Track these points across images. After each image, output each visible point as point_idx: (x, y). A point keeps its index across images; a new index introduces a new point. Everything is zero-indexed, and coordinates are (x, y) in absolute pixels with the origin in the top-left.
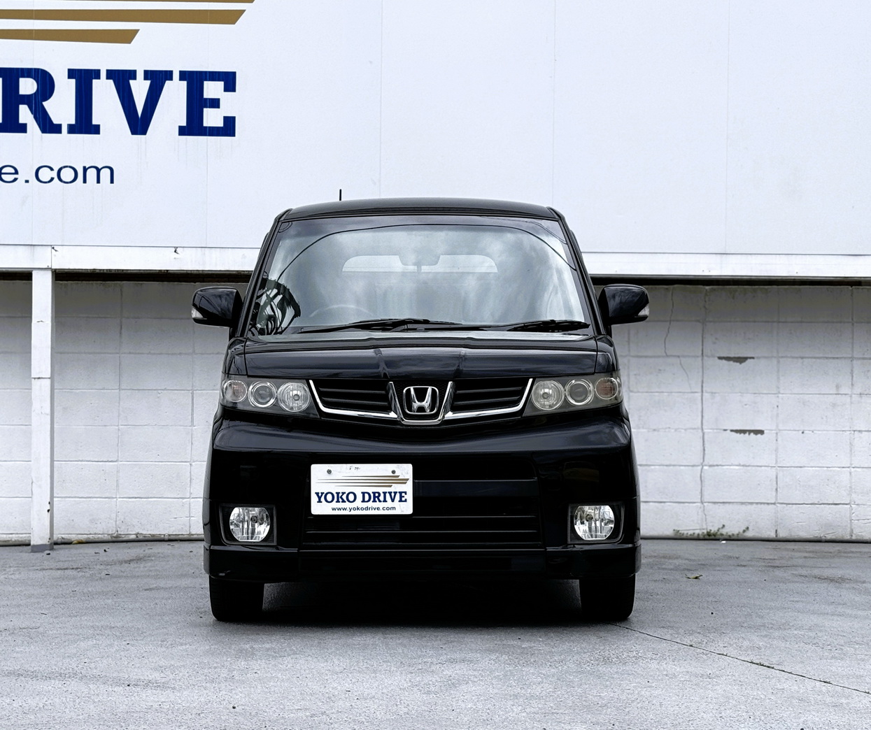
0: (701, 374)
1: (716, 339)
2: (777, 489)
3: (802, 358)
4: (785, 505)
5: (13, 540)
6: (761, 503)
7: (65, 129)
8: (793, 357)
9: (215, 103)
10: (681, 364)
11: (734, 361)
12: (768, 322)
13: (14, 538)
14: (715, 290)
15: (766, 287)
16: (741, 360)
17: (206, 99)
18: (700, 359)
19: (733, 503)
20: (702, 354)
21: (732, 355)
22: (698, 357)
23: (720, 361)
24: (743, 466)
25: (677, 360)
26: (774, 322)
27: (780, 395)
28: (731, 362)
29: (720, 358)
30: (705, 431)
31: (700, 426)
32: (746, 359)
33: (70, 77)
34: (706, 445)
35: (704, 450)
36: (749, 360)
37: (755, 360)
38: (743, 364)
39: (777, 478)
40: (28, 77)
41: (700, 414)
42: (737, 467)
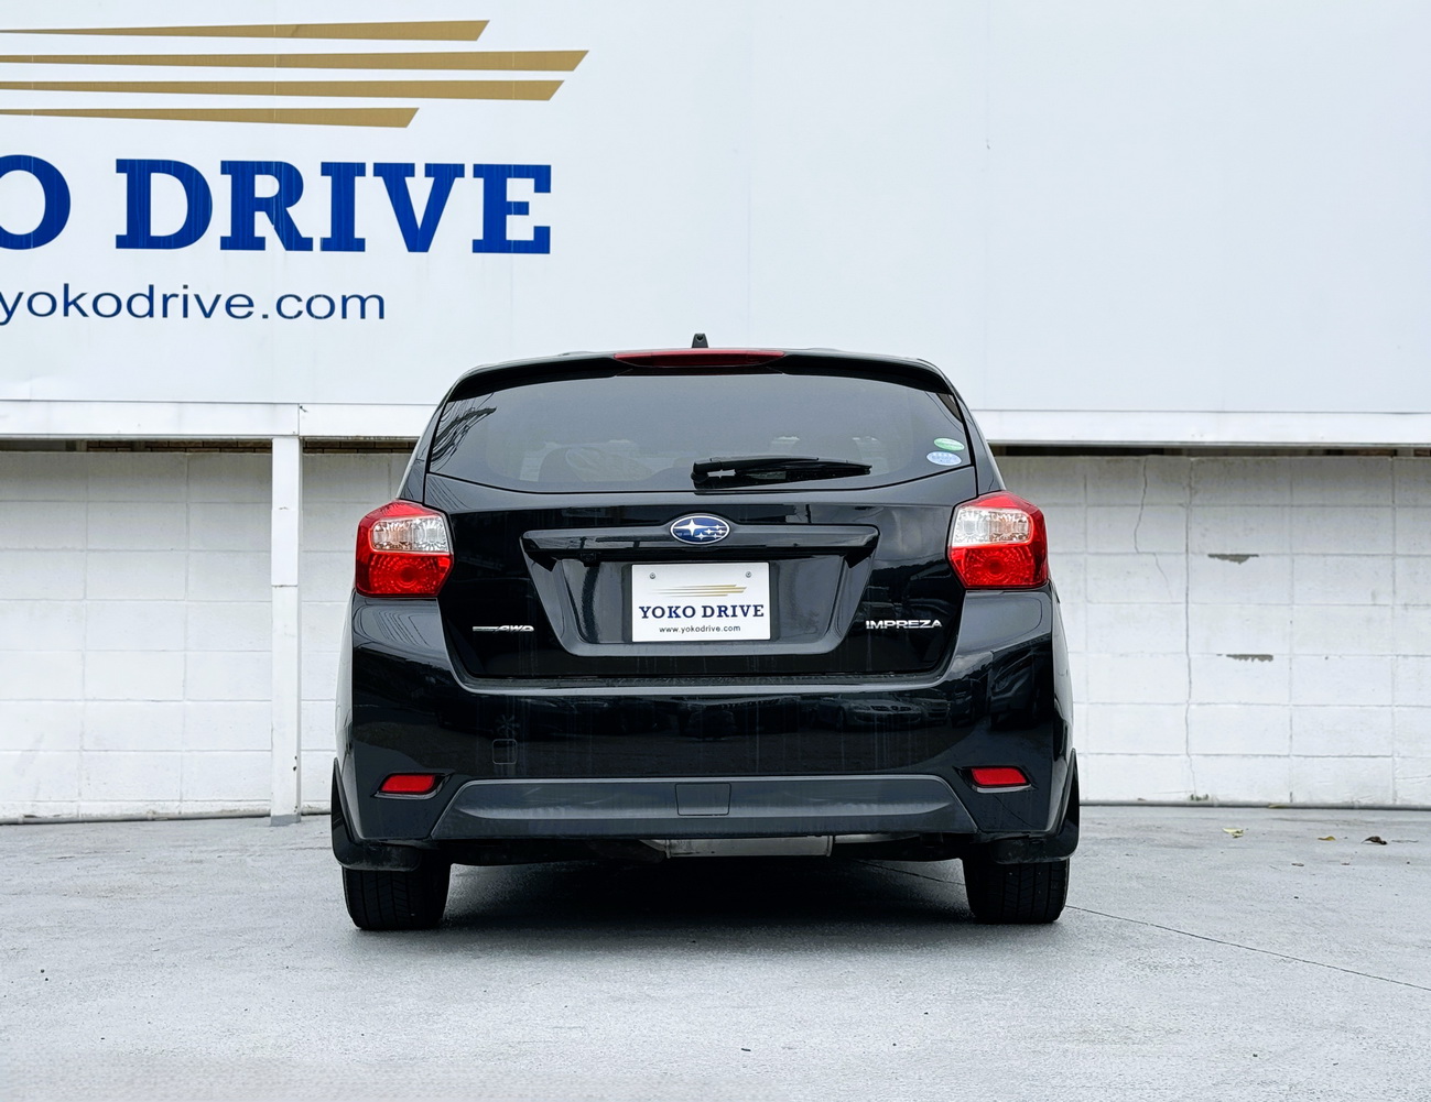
0: (1185, 577)
1: (1206, 529)
2: (1291, 737)
3: (1324, 555)
4: (1302, 759)
5: (242, 809)
6: (1270, 756)
7: (317, 244)
8: (1313, 555)
9: (522, 209)
10: (1157, 564)
11: (1231, 560)
12: (1277, 506)
13: (243, 807)
14: (1203, 462)
15: (1274, 458)
16: (1240, 558)
17: (510, 203)
18: (1183, 557)
19: (1232, 755)
20: (1187, 550)
21: (1228, 552)
22: (1181, 554)
23: (1212, 560)
24: (1245, 704)
25: (1152, 559)
26: (1285, 506)
27: (1295, 607)
28: (1227, 562)
29: (1211, 556)
30: (1191, 656)
31: (1185, 650)
32: (1246, 557)
33: (324, 173)
34: (1192, 676)
35: (1190, 682)
36: (1251, 558)
37: (1260, 558)
38: (1243, 564)
39: (1291, 721)
40: (267, 173)
41: (1184, 633)
42: (1235, 706)
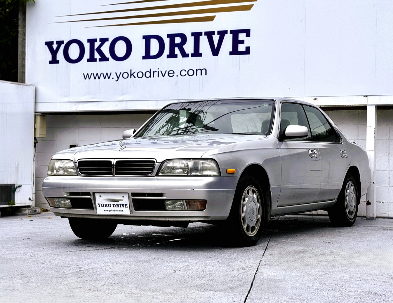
7: (190, 55)
9: (242, 42)
17: (239, 40)
33: (192, 36)
40: (178, 37)
